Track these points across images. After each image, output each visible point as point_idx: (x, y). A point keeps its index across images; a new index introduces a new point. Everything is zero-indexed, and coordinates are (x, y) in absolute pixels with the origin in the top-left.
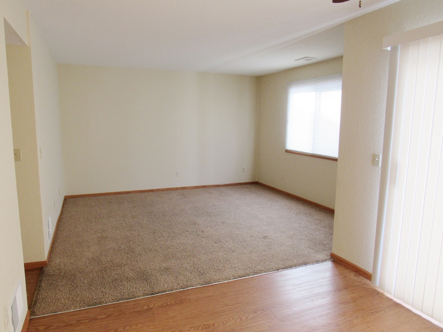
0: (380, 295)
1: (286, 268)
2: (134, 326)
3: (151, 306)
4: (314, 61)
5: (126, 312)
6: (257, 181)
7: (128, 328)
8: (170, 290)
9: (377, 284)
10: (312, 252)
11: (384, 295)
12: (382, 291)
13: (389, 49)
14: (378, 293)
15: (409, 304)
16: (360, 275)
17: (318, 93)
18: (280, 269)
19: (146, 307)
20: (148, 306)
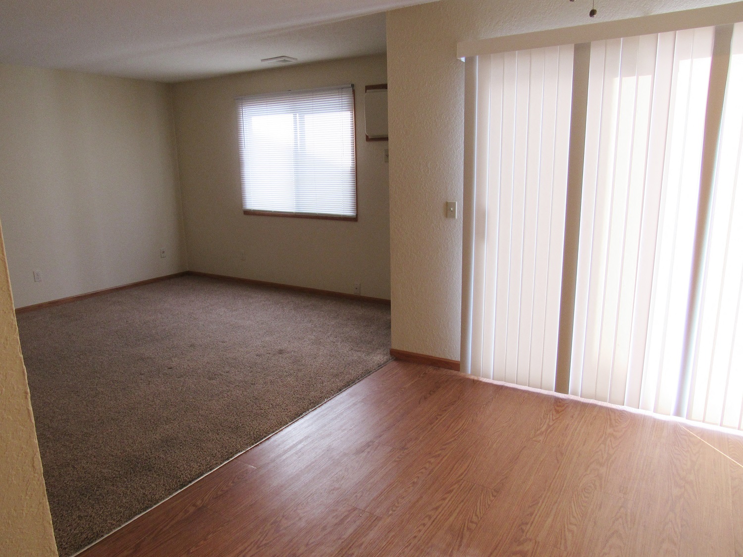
0: (478, 383)
1: (349, 385)
2: (202, 542)
3: (199, 503)
4: (293, 62)
5: (162, 529)
6: (188, 269)
7: (193, 549)
8: (208, 469)
9: (469, 371)
10: (363, 355)
11: (481, 382)
12: (476, 378)
13: (463, 59)
14: (474, 382)
15: (513, 382)
16: (439, 367)
17: (298, 115)
18: (343, 389)
19: (192, 510)
20: (194, 505)
